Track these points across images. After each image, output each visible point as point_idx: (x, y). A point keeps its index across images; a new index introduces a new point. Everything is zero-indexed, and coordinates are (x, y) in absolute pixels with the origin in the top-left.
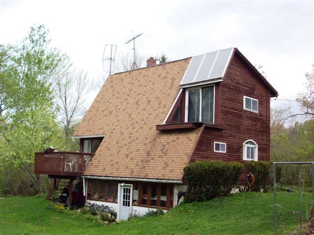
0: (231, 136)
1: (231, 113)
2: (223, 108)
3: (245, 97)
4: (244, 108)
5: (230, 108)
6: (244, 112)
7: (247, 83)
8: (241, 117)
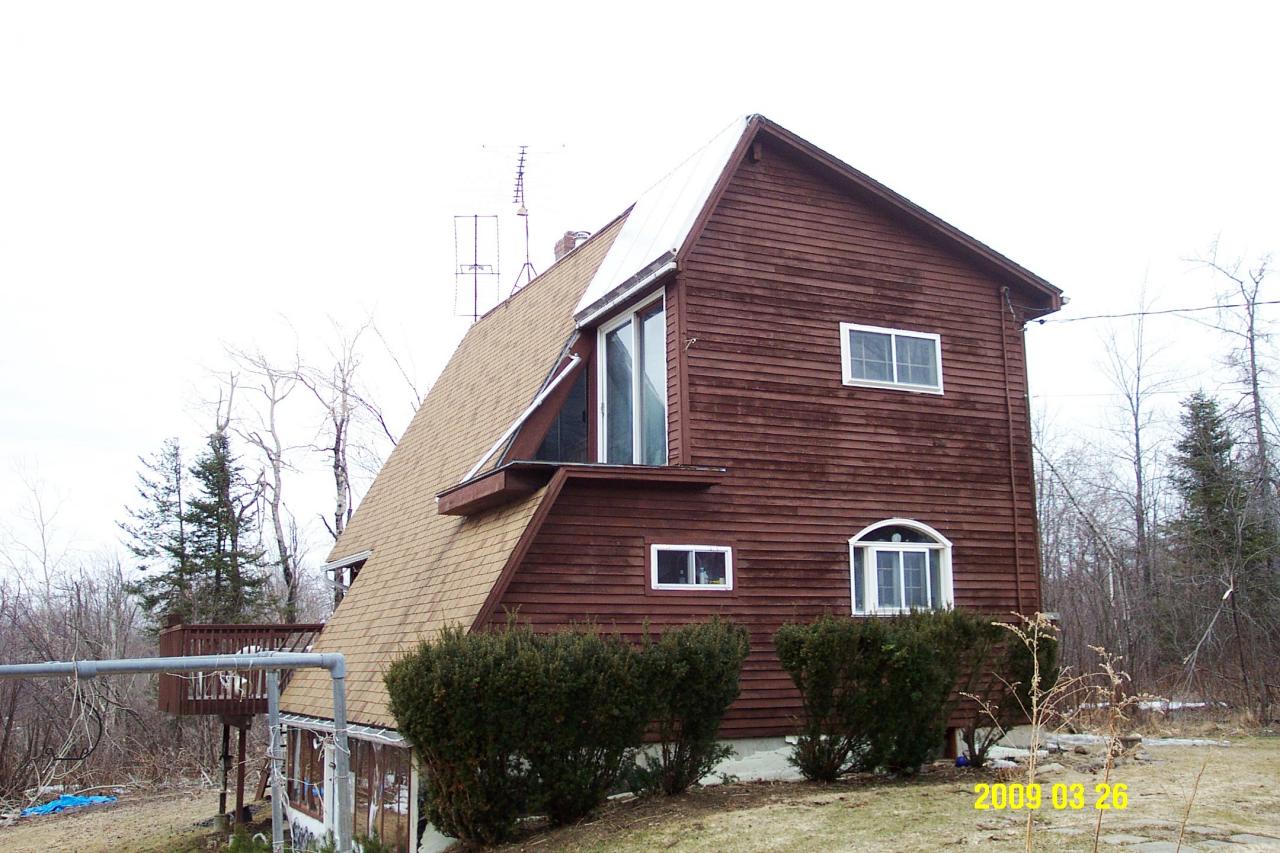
0: (766, 511)
1: (762, 410)
2: (701, 390)
3: (845, 328)
4: (847, 379)
5: (751, 386)
6: (850, 397)
7: (861, 265)
8: (827, 418)
